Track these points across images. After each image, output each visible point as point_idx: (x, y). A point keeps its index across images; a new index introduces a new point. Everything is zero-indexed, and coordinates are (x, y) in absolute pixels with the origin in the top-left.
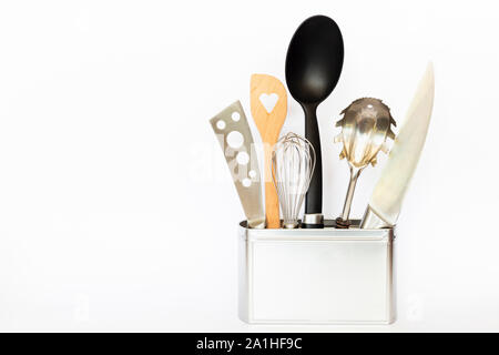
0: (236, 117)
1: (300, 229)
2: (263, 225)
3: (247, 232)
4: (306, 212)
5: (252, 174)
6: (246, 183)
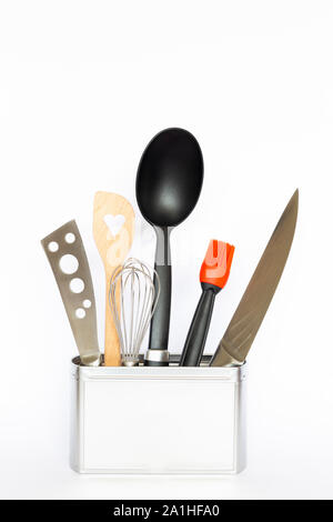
0: (70, 238)
3: (78, 370)
4: (149, 348)
5: (87, 303)
6: (80, 313)
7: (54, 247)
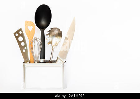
4: (41, 59)
5: (25, 48)
7: (17, 35)
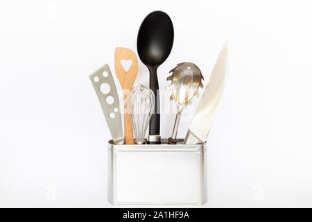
0: (105, 74)
1: (146, 145)
2: (122, 142)
3: (113, 147)
4: (150, 134)
5: (116, 110)
6: (112, 116)
7: (97, 79)
